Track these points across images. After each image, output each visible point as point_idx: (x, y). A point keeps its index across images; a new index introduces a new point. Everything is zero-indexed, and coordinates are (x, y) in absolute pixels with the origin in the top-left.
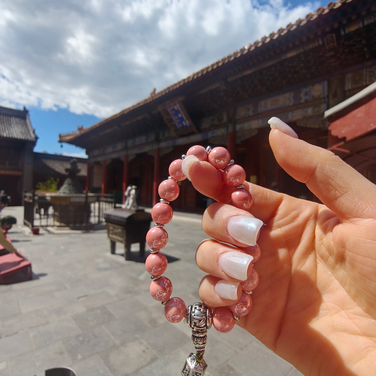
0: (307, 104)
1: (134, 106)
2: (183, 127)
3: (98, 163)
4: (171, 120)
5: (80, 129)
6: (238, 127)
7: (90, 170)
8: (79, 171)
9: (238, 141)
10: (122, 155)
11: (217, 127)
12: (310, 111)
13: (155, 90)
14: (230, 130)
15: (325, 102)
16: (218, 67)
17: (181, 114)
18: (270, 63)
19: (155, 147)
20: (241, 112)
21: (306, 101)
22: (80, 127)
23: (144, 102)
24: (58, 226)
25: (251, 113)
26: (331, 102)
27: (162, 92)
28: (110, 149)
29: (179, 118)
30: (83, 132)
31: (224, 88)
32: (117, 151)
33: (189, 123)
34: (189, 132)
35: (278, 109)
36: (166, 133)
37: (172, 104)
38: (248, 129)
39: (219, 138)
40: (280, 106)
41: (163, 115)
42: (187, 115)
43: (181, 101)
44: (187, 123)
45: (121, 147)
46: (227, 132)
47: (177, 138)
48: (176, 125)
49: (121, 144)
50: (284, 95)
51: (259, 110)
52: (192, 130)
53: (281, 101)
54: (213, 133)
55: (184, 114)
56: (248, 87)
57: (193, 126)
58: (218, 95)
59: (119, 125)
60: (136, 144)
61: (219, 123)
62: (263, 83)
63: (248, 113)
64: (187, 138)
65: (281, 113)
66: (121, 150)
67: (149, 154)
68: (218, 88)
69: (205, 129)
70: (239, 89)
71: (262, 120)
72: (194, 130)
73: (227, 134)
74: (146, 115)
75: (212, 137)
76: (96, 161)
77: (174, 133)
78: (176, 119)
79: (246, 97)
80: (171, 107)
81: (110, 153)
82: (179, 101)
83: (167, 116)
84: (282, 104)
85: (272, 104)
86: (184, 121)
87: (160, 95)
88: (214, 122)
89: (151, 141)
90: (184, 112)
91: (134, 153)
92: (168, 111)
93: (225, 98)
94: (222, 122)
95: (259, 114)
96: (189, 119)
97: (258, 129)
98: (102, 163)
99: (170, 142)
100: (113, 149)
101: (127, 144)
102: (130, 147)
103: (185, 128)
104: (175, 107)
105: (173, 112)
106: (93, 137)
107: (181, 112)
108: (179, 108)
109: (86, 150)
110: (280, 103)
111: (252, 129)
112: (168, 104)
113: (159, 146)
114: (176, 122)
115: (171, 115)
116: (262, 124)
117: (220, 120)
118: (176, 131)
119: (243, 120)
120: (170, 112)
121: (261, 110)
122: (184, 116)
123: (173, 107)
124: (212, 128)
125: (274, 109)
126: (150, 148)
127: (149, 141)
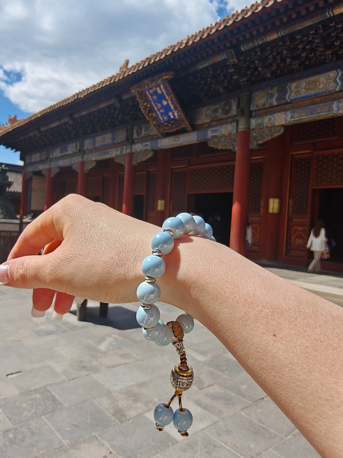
1: (94, 86)
2: (169, 120)
3: (38, 173)
4: (151, 110)
5: (13, 120)
6: (254, 122)
7: (26, 184)
8: (10, 184)
9: (253, 145)
10: (75, 162)
11: (220, 122)
13: (127, 62)
14: (242, 127)
16: (225, 26)
17: (166, 100)
18: (309, 23)
19: (126, 150)
20: (260, 100)
22: (12, 118)
23: (110, 81)
25: (275, 103)
27: (138, 65)
28: (57, 153)
29: (163, 107)
30: (16, 125)
31: (235, 62)
32: (69, 155)
33: (178, 115)
34: (179, 128)
35: (316, 96)
36: (143, 130)
37: (154, 84)
38: (270, 125)
39: (223, 139)
40: (320, 91)
41: (139, 101)
42: (176, 102)
43: (166, 79)
44: (176, 114)
45: (74, 150)
46: (237, 129)
47: (161, 138)
48: (158, 116)
49: (74, 144)
50: (327, 74)
51: (287, 97)
52: (183, 126)
53: (323, 83)
54: (215, 131)
55: (172, 100)
56: (271, 61)
57: (184, 118)
58: (225, 72)
59: (71, 116)
60: (97, 145)
61: (224, 116)
62: (295, 54)
63: (270, 101)
64: (175, 138)
65: (321, 102)
66: (74, 154)
67: (116, 160)
68: (226, 60)
69: (203, 124)
70: (257, 62)
71: (291, 113)
72: (186, 125)
73: (237, 132)
74: (112, 102)
75: (213, 137)
76: (36, 170)
77: (155, 129)
78: (159, 108)
79: (268, 75)
80: (152, 89)
81: (57, 159)
82: (164, 80)
83: (144, 103)
84: (324, 88)
85: (307, 88)
86: (171, 111)
87: (134, 69)
88: (216, 114)
89: (119, 141)
90: (172, 97)
91: (93, 159)
92: (147, 95)
93: (235, 77)
94: (229, 115)
95: (287, 103)
96: (179, 109)
97: (285, 127)
98: (44, 173)
99: (148, 143)
100: (61, 152)
101: (82, 145)
102: (88, 150)
103: (173, 122)
104: (158, 89)
105: (155, 97)
106: (31, 134)
107: (167, 97)
108: (164, 92)
109: (21, 152)
110: (321, 87)
111: (275, 126)
112: (148, 84)
113: (131, 149)
114: (158, 113)
115: (151, 101)
116: (291, 118)
117: (226, 112)
118: (159, 126)
119: (261, 111)
120: (150, 97)
121: (290, 96)
122: (172, 103)
123: (154, 89)
124: (214, 123)
125: (310, 96)
126: (119, 153)
127: (116, 142)
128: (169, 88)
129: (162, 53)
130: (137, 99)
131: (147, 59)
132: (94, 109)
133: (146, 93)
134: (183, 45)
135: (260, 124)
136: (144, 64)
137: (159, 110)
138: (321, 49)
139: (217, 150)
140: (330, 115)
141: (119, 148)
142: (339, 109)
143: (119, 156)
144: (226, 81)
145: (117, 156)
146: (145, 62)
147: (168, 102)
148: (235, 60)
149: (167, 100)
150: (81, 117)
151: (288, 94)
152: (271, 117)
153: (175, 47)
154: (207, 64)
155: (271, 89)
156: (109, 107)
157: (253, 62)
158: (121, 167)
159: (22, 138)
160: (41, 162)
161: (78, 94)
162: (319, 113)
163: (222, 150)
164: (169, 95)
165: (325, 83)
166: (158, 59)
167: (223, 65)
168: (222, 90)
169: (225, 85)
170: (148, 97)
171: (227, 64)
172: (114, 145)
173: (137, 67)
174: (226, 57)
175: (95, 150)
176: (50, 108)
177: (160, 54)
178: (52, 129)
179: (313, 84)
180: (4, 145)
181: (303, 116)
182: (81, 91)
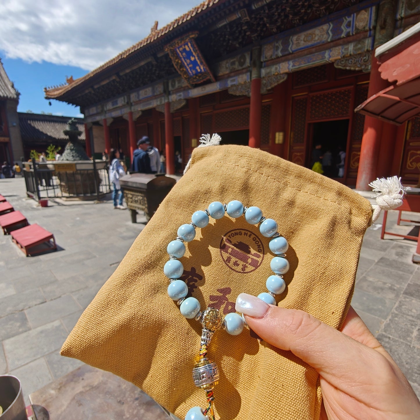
0: (348, 39)
2: (197, 73)
3: (97, 123)
4: (182, 66)
5: (70, 81)
6: (263, 71)
7: (89, 132)
9: (264, 91)
10: (124, 112)
11: (237, 73)
12: (351, 48)
14: (254, 76)
15: (370, 36)
19: (164, 101)
20: (268, 52)
21: (348, 35)
22: (69, 78)
23: (147, 41)
24: (67, 197)
25: (280, 54)
26: (378, 36)
27: (169, 26)
28: (109, 106)
29: (192, 62)
30: (74, 85)
31: (247, 19)
32: (119, 107)
33: (204, 68)
34: (205, 80)
35: (312, 46)
36: (177, 83)
37: (183, 42)
38: (277, 74)
39: (240, 87)
40: (316, 42)
41: (172, 58)
42: (201, 58)
43: (193, 38)
44: (202, 68)
45: (123, 103)
46: (251, 78)
47: (191, 89)
48: (188, 71)
49: (122, 98)
50: (321, 27)
51: (289, 49)
52: (208, 78)
53: (318, 35)
54: (234, 80)
55: (198, 56)
56: (277, 17)
57: (209, 71)
58: (240, 29)
59: (117, 74)
60: (141, 98)
61: (240, 68)
62: (296, 11)
63: (276, 53)
64: (202, 88)
65: (316, 52)
66: (123, 107)
67: (157, 110)
68: (240, 19)
69: (224, 75)
70: (265, 19)
71: (293, 62)
72: (210, 77)
73: (251, 80)
74: (150, 60)
75: (232, 86)
76: (94, 120)
77: (186, 81)
78: (188, 63)
79: (275, 30)
80: (182, 47)
81: (110, 111)
82: (191, 39)
83: (176, 59)
84: (318, 39)
85: (305, 40)
86: (198, 65)
87: (166, 30)
88: (234, 66)
89: (158, 93)
90: (198, 53)
91: (139, 109)
92: (178, 53)
93: (248, 33)
94: (244, 66)
95: (290, 54)
96: (204, 63)
97: (288, 74)
98: (102, 123)
99: (181, 94)
100: (113, 105)
101: (129, 98)
102: (134, 102)
103: (200, 75)
104: (186, 47)
105: (184, 54)
106: (87, 91)
107: (194, 54)
108: (192, 49)
109: (80, 107)
110: (316, 38)
111: (280, 74)
112: (178, 43)
113: (168, 99)
114: (188, 68)
115: (181, 58)
116: (293, 66)
117: (241, 64)
118: (189, 79)
119: (270, 62)
120: (180, 54)
121: (292, 47)
122: (198, 59)
123: (183, 46)
124: (232, 74)
125: (308, 47)
126: (159, 103)
127: (156, 94)
128: (195, 46)
129: (188, 15)
130: (170, 56)
131: (176, 20)
132: (135, 68)
133: (177, 51)
134: (205, 7)
135: (269, 73)
136: (174, 25)
137: (188, 65)
138: (317, 5)
139: (236, 96)
140: (323, 62)
141: (159, 100)
142: (330, 57)
143: (159, 105)
144: (240, 37)
145: (158, 106)
146: (174, 23)
147: (195, 58)
148: (248, 18)
149: (194, 56)
150: (126, 75)
151: (290, 46)
152: (277, 66)
153: (198, 8)
154: (225, 23)
155: (277, 42)
156: (148, 64)
157: (262, 19)
158: (161, 114)
159: (80, 95)
160: (98, 114)
161: (121, 55)
162: (315, 61)
163: (240, 96)
164: (195, 51)
165: (319, 35)
166: (185, 20)
167: (238, 23)
168: (237, 45)
169: (240, 40)
170: (179, 55)
171: (241, 21)
172: (155, 97)
173: (168, 28)
174: (240, 15)
175: (139, 102)
176: (100, 68)
177: (186, 16)
178: (103, 86)
179: (310, 36)
180: (66, 102)
181: (302, 64)
182: (123, 51)
